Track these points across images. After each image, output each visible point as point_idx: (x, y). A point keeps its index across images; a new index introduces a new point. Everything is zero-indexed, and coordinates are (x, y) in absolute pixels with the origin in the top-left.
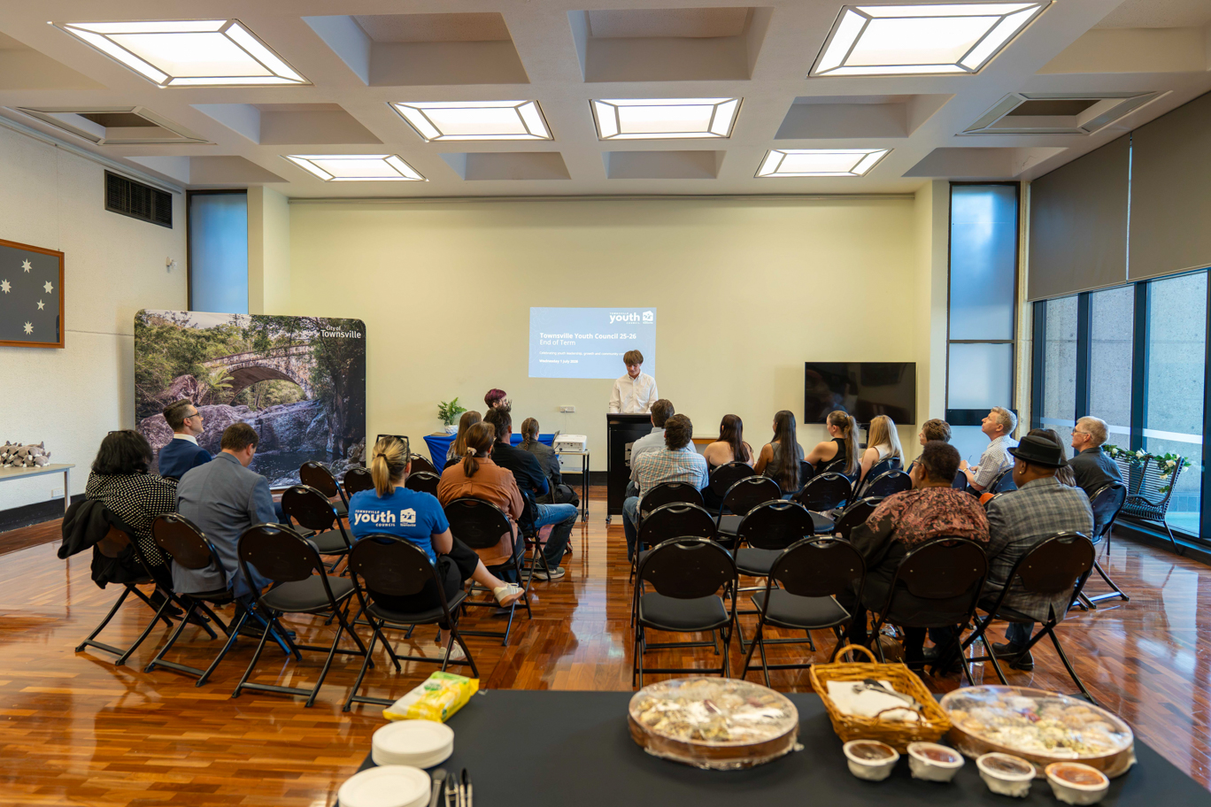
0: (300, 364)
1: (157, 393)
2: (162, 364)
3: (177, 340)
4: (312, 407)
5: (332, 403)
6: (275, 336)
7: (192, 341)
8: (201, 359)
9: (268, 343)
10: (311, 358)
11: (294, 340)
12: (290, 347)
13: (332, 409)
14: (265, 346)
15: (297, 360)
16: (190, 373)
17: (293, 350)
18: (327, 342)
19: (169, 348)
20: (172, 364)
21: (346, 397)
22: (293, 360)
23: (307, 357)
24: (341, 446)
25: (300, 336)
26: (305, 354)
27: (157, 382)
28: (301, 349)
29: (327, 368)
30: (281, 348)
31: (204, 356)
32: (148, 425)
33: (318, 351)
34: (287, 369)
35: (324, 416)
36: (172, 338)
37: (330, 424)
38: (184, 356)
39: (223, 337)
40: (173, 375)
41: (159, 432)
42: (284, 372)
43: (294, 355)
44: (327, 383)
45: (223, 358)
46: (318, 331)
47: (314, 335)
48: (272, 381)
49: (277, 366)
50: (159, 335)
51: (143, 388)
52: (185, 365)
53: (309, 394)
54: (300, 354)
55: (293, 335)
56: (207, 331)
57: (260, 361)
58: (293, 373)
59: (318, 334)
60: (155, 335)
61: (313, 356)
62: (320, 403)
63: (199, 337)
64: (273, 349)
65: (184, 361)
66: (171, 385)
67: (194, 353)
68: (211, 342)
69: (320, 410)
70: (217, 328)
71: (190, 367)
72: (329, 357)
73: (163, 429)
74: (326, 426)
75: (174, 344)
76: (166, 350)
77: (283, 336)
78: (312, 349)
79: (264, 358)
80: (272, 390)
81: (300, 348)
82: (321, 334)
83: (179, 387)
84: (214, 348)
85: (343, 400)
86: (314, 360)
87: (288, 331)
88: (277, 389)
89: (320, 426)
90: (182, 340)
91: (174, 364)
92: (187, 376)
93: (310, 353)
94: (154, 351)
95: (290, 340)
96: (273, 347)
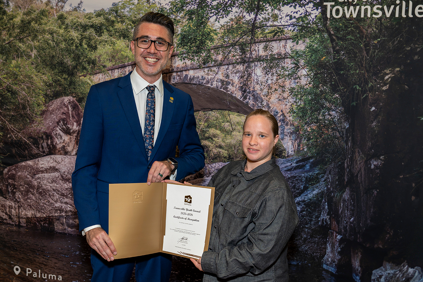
0: (272, 79)
1: (24, 125)
2: (30, 77)
3: (51, 34)
4: (294, 173)
5: (341, 168)
6: (223, 21)
7: (75, 34)
8: (89, 67)
9: (207, 36)
10: (297, 67)
11: (262, 27)
12: (254, 42)
13: (341, 180)
14: (202, 43)
15: (267, 71)
16: (71, 94)
17: (260, 50)
18: (337, 29)
19: (40, 49)
20: (45, 78)
21: (376, 156)
22: (258, 72)
23: (288, 64)
24: (356, 264)
25: (275, 17)
26: (285, 57)
27: (24, 108)
28: (277, 47)
29: (334, 89)
30: (233, 45)
31: (93, 62)
32: (13, 177)
33: (314, 51)
34: (244, 89)
35: (321, 194)
36: (44, 31)
37: (334, 213)
38: (61, 63)
39: (124, 26)
40: (46, 96)
41: (27, 191)
42: (238, 95)
43: (259, 59)
44: (332, 122)
45: (124, 67)
46: (316, 6)
47: (307, 14)
48: (214, 114)
49: (225, 83)
50: (25, 26)
51: (5, 116)
52: (63, 78)
53: (289, 145)
54: (273, 58)
55: (260, 17)
56: (99, 15)
57: (191, 73)
58: (256, 98)
59: (316, 13)
60: (20, 27)
61: (302, 62)
62: (313, 165)
63: (85, 28)
64: (216, 48)
65: (62, 72)
66: (43, 113)
67: (77, 58)
68: (105, 36)
69: (311, 181)
70: (115, 9)
71: (70, 85)
72: (339, 65)
73: (32, 187)
74: (324, 216)
75: (46, 42)
76: (35, 52)
77: (238, 20)
78: (301, 47)
79: (199, 67)
80: (212, 131)
81: (274, 44)
82: (324, 12)
83: (55, 117)
84: (109, 48)
85: (367, 163)
86: (304, 72)
87: (250, 9)
88: (222, 130)
89: (310, 214)
90: (58, 34)
91: (48, 76)
92: (66, 99)
93: (296, 56)
94: (19, 54)
95: (253, 27)
96: (217, 43)
